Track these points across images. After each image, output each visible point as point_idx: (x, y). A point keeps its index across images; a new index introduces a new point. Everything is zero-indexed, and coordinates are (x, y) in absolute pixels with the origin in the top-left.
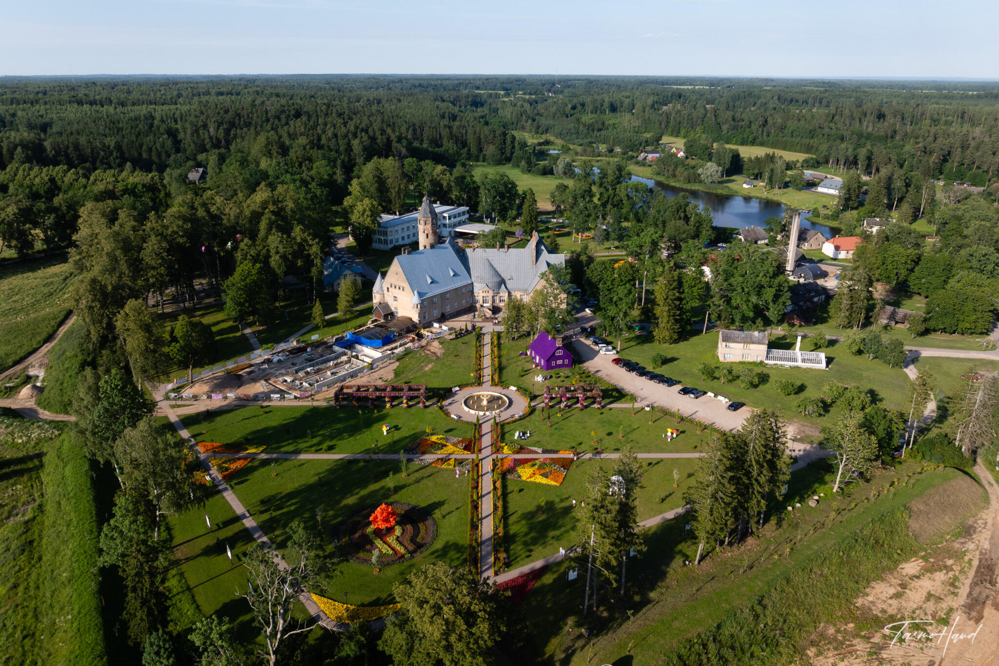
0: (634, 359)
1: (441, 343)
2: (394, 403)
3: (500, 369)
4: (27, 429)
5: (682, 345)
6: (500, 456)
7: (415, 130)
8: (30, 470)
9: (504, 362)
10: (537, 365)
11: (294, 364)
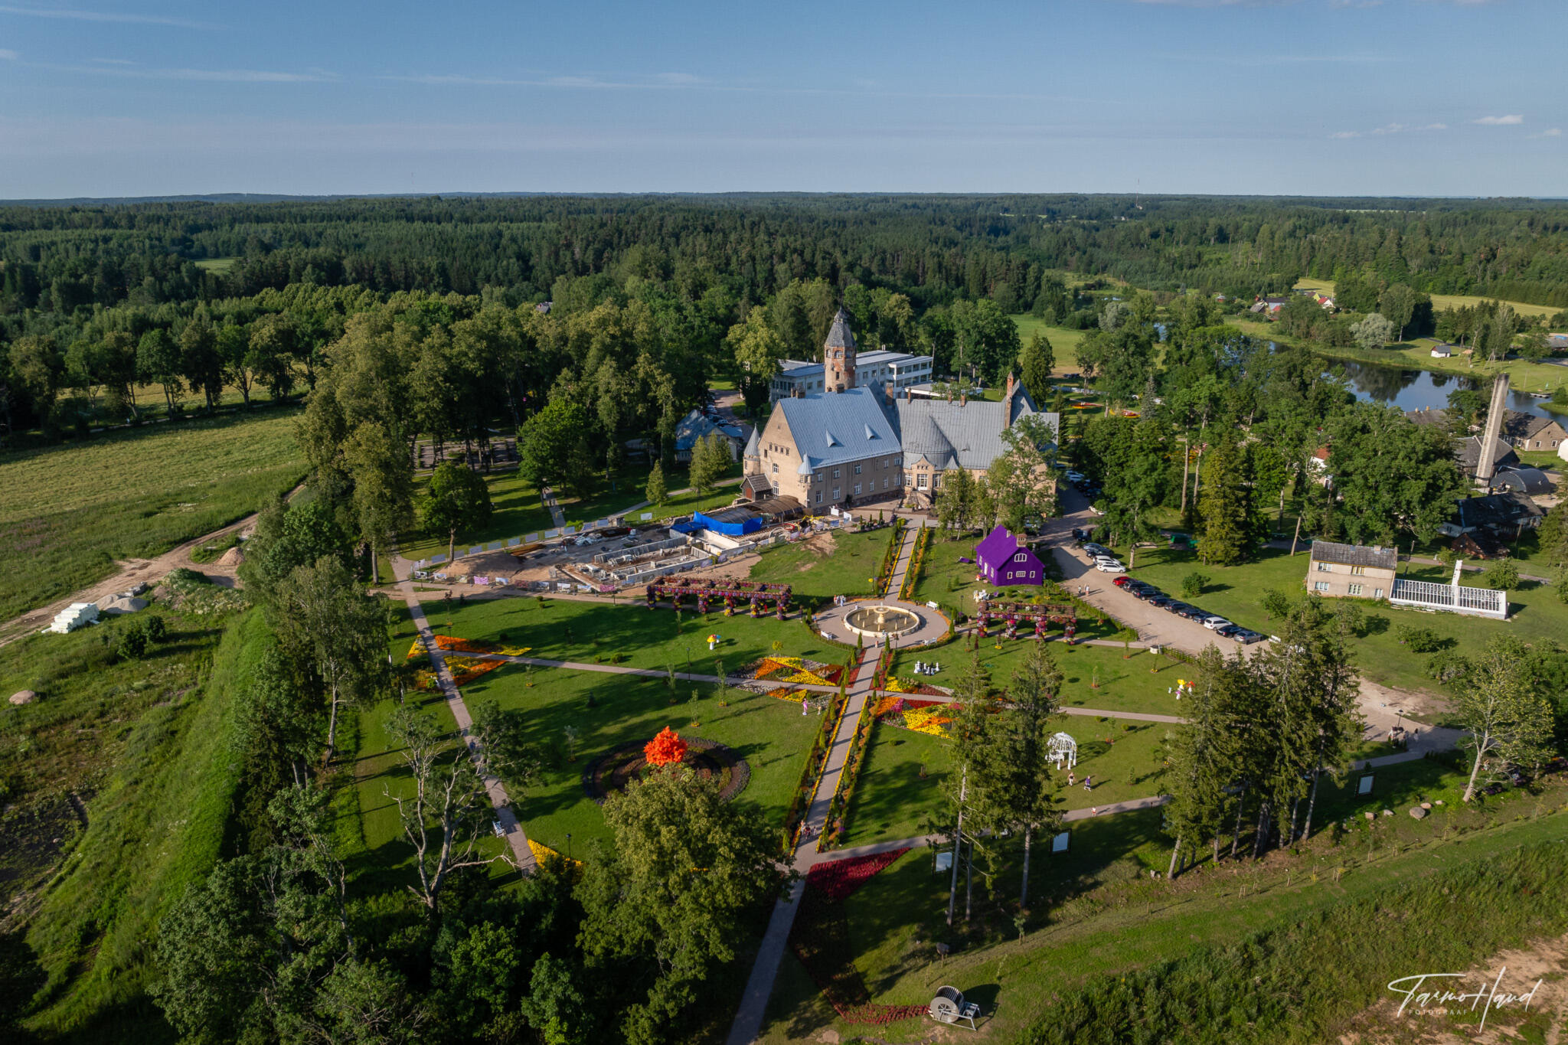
0: (1152, 582)
1: (834, 537)
2: (736, 610)
3: (919, 578)
4: (212, 597)
5: (1246, 569)
6: (879, 693)
7: (883, 260)
8: (202, 647)
9: (930, 569)
10: (983, 577)
11: (604, 549)
